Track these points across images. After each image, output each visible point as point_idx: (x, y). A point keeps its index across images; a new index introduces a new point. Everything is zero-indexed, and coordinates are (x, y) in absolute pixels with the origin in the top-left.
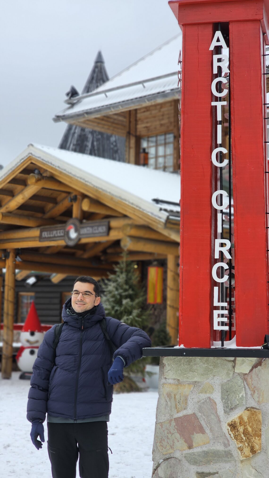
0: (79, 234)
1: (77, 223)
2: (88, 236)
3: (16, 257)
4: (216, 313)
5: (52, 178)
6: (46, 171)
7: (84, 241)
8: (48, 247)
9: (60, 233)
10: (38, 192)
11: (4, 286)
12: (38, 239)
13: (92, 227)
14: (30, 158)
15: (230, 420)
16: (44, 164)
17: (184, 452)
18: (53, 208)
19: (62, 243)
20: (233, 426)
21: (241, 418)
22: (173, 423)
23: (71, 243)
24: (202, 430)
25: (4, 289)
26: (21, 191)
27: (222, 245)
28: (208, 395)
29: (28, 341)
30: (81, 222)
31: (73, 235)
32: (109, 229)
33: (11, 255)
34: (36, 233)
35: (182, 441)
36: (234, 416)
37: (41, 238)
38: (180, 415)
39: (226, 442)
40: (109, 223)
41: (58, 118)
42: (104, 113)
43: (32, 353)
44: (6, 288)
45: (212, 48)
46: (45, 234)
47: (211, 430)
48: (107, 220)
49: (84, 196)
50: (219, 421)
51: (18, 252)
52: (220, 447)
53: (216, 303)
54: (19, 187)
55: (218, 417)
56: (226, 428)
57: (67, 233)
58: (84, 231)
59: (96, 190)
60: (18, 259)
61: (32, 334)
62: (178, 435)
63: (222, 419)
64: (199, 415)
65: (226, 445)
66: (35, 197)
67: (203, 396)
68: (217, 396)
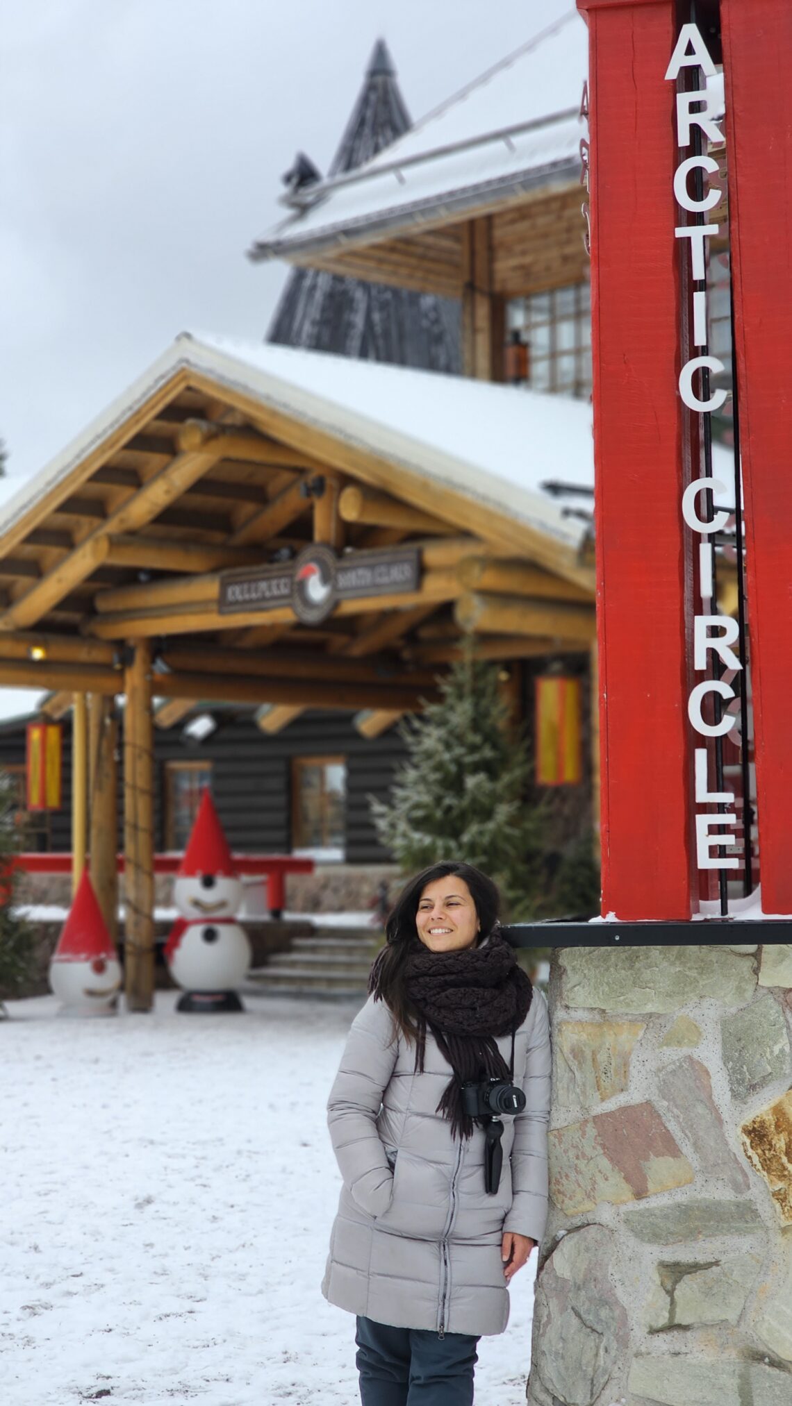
0: (335, 589)
1: (329, 557)
2: (361, 592)
3: (153, 661)
4: (703, 822)
5: (250, 430)
6: (230, 409)
7: (350, 607)
8: (246, 630)
9: (279, 587)
10: (211, 470)
11: (121, 746)
12: (214, 607)
13: (372, 567)
14: (183, 373)
15: (747, 1119)
16: (225, 390)
17: (623, 1209)
18: (255, 515)
19: (284, 616)
20: (757, 1134)
21: (778, 1111)
22: (591, 1131)
23: (312, 617)
24: (672, 1149)
25: (121, 753)
26: (162, 471)
27: (716, 632)
28: (685, 1051)
29: (197, 903)
30: (339, 554)
31: (317, 591)
32: (422, 570)
33: (140, 656)
34: (208, 588)
35: (616, 1179)
36: (760, 1107)
37: (223, 604)
38: (611, 1105)
39: (740, 1178)
40: (420, 554)
41: (263, 251)
42: (394, 232)
43: (210, 936)
44: (128, 752)
45: (672, 73)
46: (235, 593)
47: (697, 1147)
48: (414, 546)
49: (346, 480)
50: (719, 1121)
51: (160, 646)
52: (722, 1194)
53: (702, 795)
54: (156, 459)
55: (714, 1109)
56: (737, 1140)
57: (301, 587)
59: (380, 461)
60: (161, 667)
61: (208, 883)
62: (605, 1163)
63: (725, 1116)
64: (662, 1105)
65: (740, 1187)
66: (202, 485)
67: (673, 1054)
68: (710, 1054)
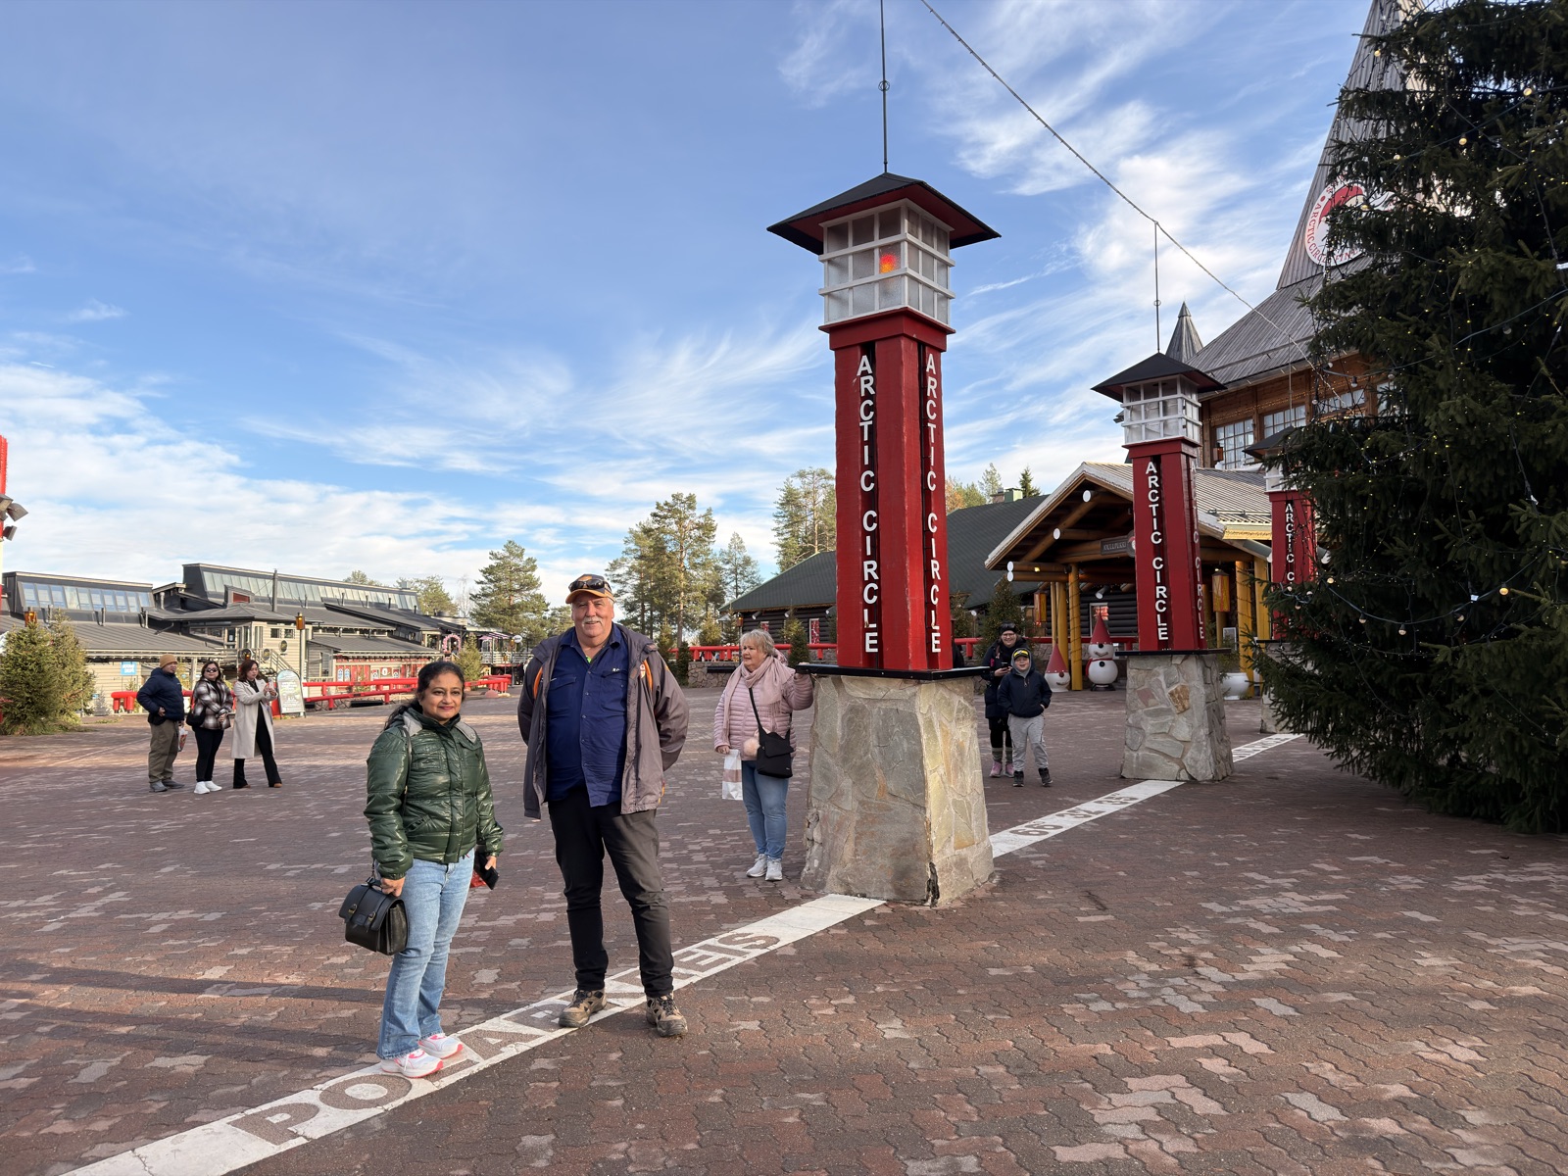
4: (1160, 630)
9: (1122, 545)
12: (1100, 551)
14: (1083, 476)
15: (1170, 691)
21: (1176, 689)
22: (1138, 691)
24: (1153, 697)
26: (1076, 509)
28: (1156, 678)
29: (1097, 653)
34: (1097, 545)
36: (1173, 688)
43: (1102, 664)
46: (1106, 547)
47: (1160, 697)
52: (1164, 707)
53: (1160, 624)
54: (1075, 503)
55: (1163, 689)
56: (1167, 694)
61: (1101, 646)
63: (1165, 691)
66: (1089, 511)
68: (1162, 678)
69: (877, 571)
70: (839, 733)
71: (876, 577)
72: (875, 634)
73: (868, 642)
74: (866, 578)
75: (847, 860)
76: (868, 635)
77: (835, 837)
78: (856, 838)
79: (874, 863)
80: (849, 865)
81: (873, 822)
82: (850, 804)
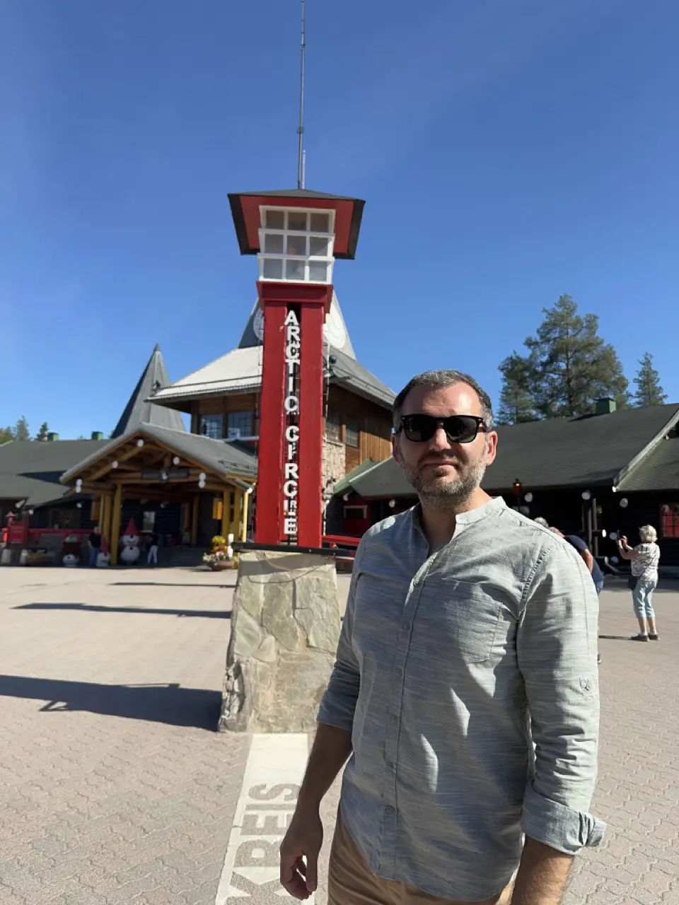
0: (168, 477)
1: (168, 470)
2: (173, 478)
6: (149, 438)
7: (172, 481)
8: (147, 484)
10: (144, 450)
12: (139, 479)
13: (177, 473)
18: (151, 460)
19: (157, 481)
23: (163, 482)
26: (130, 450)
29: (129, 542)
30: (171, 470)
31: (165, 477)
32: (189, 475)
33: (120, 488)
34: (139, 475)
37: (142, 478)
40: (188, 471)
43: (131, 549)
46: (145, 476)
48: (189, 470)
51: (125, 486)
54: (129, 447)
57: (161, 476)
58: (172, 475)
60: (124, 490)
61: (132, 537)
66: (140, 453)
69: (298, 472)
70: (262, 599)
71: (296, 476)
72: (295, 520)
73: (287, 526)
74: (287, 476)
75: (269, 704)
76: (287, 521)
77: (256, 686)
78: (278, 685)
79: (294, 704)
80: (271, 708)
81: (295, 671)
82: (272, 657)
